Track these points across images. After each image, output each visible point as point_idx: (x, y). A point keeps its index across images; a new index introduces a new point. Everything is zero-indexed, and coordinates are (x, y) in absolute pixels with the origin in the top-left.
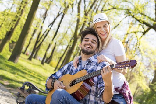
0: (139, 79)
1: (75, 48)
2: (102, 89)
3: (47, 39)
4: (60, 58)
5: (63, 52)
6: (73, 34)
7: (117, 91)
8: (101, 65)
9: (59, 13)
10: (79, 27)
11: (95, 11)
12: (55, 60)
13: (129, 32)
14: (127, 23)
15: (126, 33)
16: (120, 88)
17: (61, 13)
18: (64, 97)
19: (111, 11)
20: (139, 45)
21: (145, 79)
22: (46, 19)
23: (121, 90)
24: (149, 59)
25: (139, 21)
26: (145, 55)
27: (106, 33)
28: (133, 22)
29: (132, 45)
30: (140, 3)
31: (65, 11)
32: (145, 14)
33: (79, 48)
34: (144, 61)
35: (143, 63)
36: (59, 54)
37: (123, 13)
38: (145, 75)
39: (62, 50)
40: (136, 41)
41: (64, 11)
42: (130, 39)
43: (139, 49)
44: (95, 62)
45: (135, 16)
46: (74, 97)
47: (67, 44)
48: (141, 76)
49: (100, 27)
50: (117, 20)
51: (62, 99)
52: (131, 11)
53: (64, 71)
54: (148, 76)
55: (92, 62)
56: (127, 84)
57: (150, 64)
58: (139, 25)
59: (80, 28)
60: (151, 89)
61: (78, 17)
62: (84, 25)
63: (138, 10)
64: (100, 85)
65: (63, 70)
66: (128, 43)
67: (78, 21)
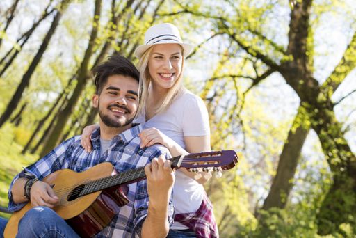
0: (231, 196)
1: (80, 101)
2: (143, 212)
3: (10, 72)
4: (37, 124)
5: (47, 110)
6: (77, 66)
7: (181, 223)
8: (149, 152)
9: (46, 10)
10: (94, 48)
11: (138, 12)
12: (26, 126)
13: (218, 75)
14: (216, 51)
15: (211, 76)
16: (191, 215)
17: (52, 11)
18: (48, 229)
19: (177, 18)
20: (241, 111)
21: (246, 196)
22: (13, 21)
23: (193, 221)
24: (261, 147)
25: (246, 49)
26: (252, 136)
27: (173, 74)
28: (231, 51)
29: (222, 107)
30: (252, 4)
31: (64, 7)
32: (263, 34)
33: (88, 102)
34: (248, 151)
35: (246, 156)
36: (36, 112)
37: (208, 26)
38: (247, 186)
39: (46, 103)
40: (234, 98)
41: (61, 7)
42: (220, 92)
43: (238, 119)
44: (134, 145)
45: (237, 37)
46: (74, 230)
47: (60, 91)
48: (237, 187)
49: (161, 57)
50: (190, 42)
51: (44, 232)
52: (228, 24)
53: (58, 159)
54: (254, 189)
55: (127, 144)
56: (209, 206)
57: (262, 159)
58: (246, 59)
59: (95, 52)
60: (260, 222)
61: (95, 24)
62: (107, 46)
63: (246, 20)
64: (141, 203)
65: (54, 158)
66: (214, 103)
67: (94, 34)
